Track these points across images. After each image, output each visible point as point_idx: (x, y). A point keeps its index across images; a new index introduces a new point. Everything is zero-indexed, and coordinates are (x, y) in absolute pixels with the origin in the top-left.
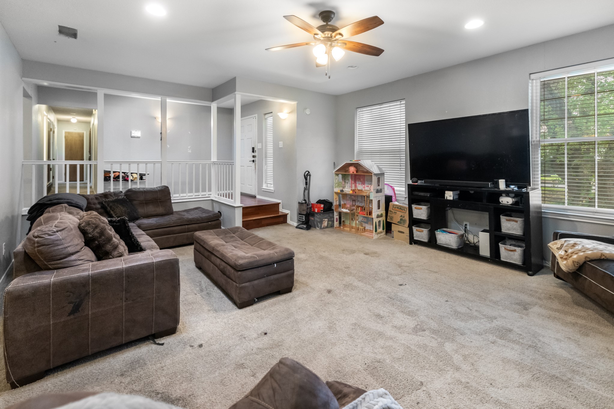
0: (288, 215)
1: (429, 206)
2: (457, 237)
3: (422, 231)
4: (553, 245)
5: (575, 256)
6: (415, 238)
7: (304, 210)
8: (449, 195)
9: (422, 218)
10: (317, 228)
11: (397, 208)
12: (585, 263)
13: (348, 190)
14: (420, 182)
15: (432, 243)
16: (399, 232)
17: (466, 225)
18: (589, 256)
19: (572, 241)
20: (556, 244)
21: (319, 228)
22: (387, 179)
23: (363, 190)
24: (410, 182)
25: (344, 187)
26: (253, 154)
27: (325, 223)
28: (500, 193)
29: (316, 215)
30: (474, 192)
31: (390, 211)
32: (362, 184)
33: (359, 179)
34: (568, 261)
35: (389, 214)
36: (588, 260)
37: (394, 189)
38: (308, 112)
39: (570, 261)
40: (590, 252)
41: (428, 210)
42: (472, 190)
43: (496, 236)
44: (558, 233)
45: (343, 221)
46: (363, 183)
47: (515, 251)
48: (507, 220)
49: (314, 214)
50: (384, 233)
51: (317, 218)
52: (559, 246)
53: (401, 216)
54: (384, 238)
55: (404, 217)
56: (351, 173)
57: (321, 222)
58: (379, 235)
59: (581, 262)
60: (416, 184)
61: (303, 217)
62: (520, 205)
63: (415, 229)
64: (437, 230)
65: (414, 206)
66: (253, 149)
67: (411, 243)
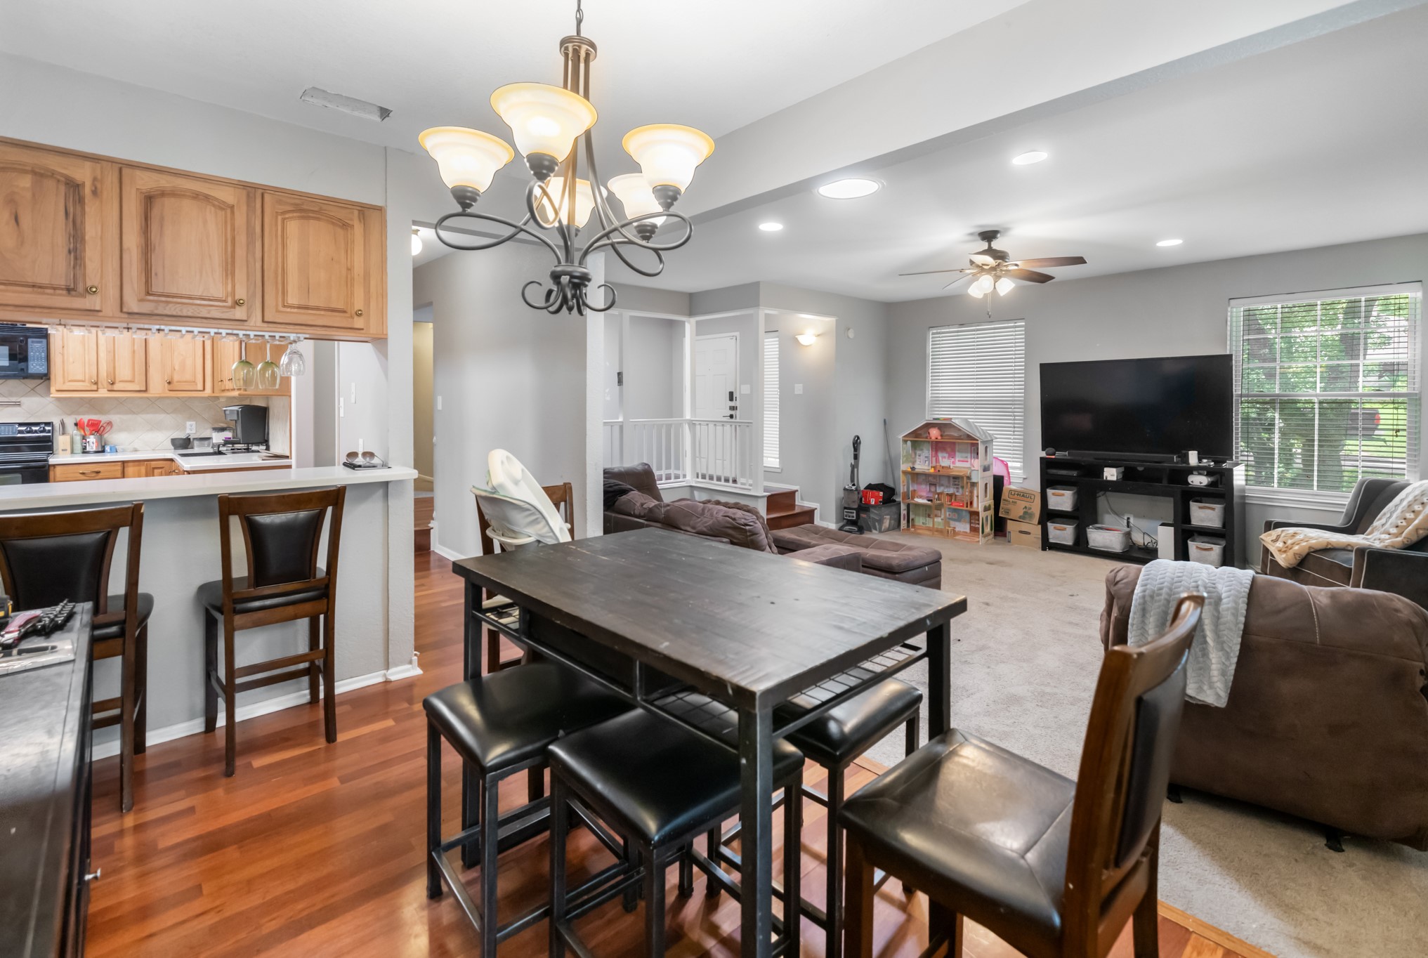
0: (816, 511)
1: (1075, 491)
2: (1121, 535)
3: (1065, 529)
4: (1266, 537)
5: (1296, 548)
6: (1051, 541)
7: (854, 502)
8: (1111, 474)
9: (1064, 509)
10: (874, 531)
11: (1018, 495)
12: (1308, 554)
13: (922, 466)
14: (1060, 455)
15: (1080, 546)
16: (1021, 532)
17: (1128, 518)
18: (1313, 546)
19: (1292, 530)
20: (1270, 535)
21: (876, 529)
22: (998, 451)
23: (951, 467)
24: (1043, 454)
25: (914, 462)
26: (732, 404)
27: (886, 524)
28: (1191, 470)
29: (872, 510)
30: (1145, 468)
31: (1004, 500)
32: (949, 457)
33: (944, 450)
34: (1288, 554)
35: (1002, 505)
36: (1312, 550)
37: (1006, 466)
38: (851, 334)
39: (1290, 553)
40: (1314, 541)
41: (1074, 497)
42: (1141, 466)
43: (1184, 531)
44: (1272, 522)
45: (913, 520)
46: (952, 455)
47: (1211, 549)
48: (1200, 508)
49: (868, 508)
50: (992, 536)
51: (874, 514)
52: (1274, 538)
53: (1026, 507)
54: (993, 544)
55: (1030, 509)
56: (933, 438)
57: (881, 522)
58: (987, 539)
59: (1304, 554)
60: (1053, 457)
61: (853, 513)
62: (1220, 486)
63: (1051, 526)
64: (1089, 526)
65: (1050, 492)
66: (731, 394)
67: (1044, 549)
